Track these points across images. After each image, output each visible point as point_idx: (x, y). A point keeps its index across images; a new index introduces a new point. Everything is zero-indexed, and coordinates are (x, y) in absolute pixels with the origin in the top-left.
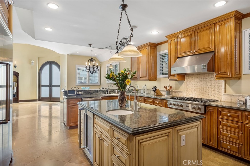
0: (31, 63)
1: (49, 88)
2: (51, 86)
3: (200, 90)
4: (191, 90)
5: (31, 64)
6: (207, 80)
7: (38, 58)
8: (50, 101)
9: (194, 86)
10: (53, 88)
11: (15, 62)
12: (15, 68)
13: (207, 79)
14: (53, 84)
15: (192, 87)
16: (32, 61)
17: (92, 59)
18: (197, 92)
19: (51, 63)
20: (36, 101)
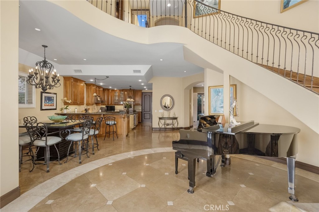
17: (45, 62)
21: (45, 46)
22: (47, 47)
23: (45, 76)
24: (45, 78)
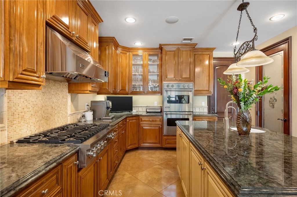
3: (43, 112)
4: (23, 117)
6: (53, 93)
9: (30, 107)
13: (52, 91)
15: (26, 110)
18: (37, 120)
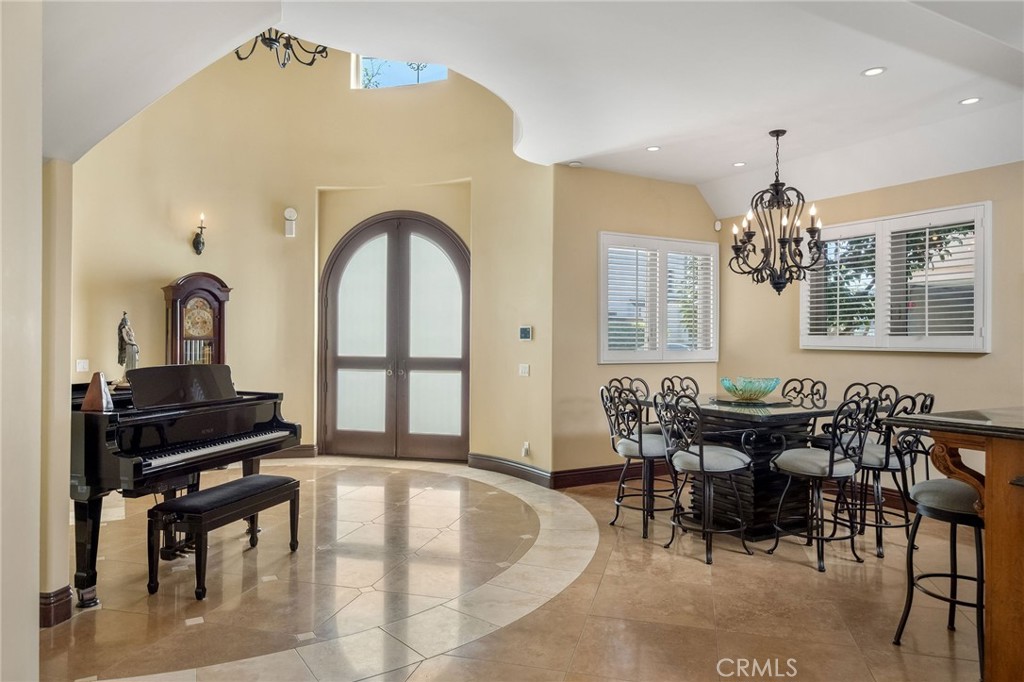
0: (280, 224)
1: (389, 378)
2: (398, 363)
5: (283, 232)
7: (322, 194)
8: (396, 458)
10: (415, 377)
11: (202, 217)
12: (198, 252)
14: (415, 352)
16: (290, 213)
17: (777, 189)
19: (398, 225)
20: (312, 456)
21: (777, 133)
22: (783, 132)
23: (778, 237)
24: (778, 245)
